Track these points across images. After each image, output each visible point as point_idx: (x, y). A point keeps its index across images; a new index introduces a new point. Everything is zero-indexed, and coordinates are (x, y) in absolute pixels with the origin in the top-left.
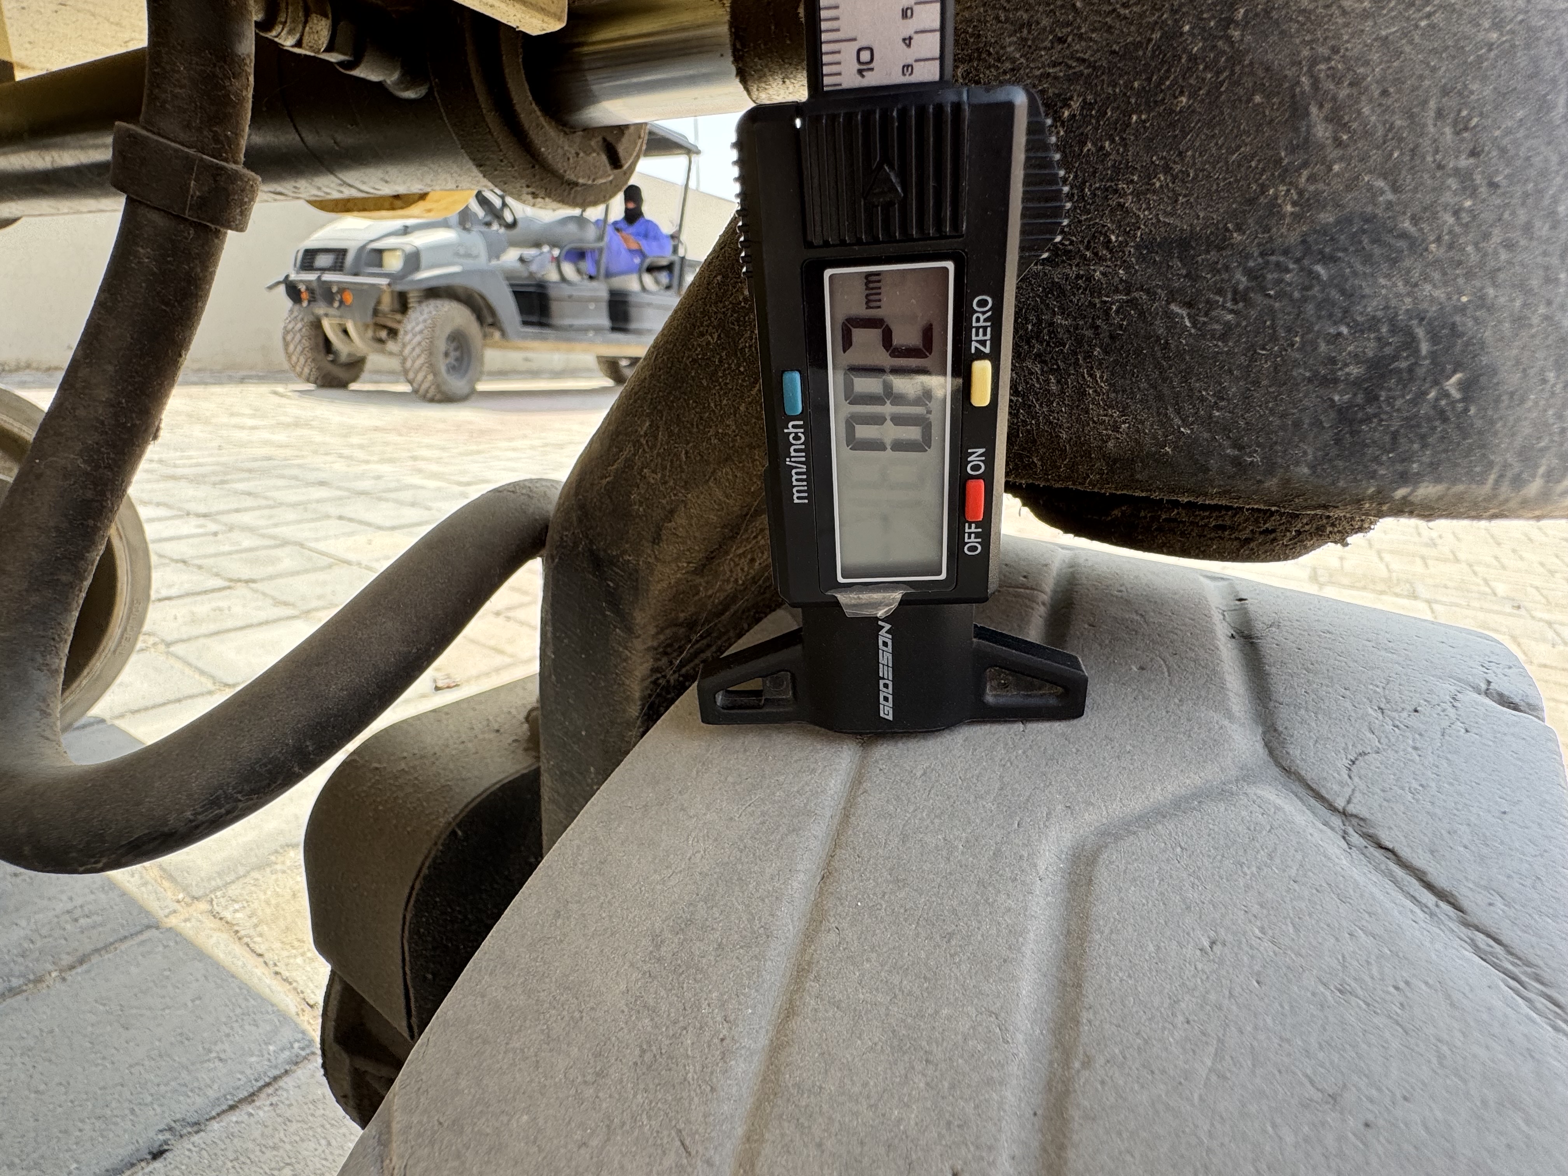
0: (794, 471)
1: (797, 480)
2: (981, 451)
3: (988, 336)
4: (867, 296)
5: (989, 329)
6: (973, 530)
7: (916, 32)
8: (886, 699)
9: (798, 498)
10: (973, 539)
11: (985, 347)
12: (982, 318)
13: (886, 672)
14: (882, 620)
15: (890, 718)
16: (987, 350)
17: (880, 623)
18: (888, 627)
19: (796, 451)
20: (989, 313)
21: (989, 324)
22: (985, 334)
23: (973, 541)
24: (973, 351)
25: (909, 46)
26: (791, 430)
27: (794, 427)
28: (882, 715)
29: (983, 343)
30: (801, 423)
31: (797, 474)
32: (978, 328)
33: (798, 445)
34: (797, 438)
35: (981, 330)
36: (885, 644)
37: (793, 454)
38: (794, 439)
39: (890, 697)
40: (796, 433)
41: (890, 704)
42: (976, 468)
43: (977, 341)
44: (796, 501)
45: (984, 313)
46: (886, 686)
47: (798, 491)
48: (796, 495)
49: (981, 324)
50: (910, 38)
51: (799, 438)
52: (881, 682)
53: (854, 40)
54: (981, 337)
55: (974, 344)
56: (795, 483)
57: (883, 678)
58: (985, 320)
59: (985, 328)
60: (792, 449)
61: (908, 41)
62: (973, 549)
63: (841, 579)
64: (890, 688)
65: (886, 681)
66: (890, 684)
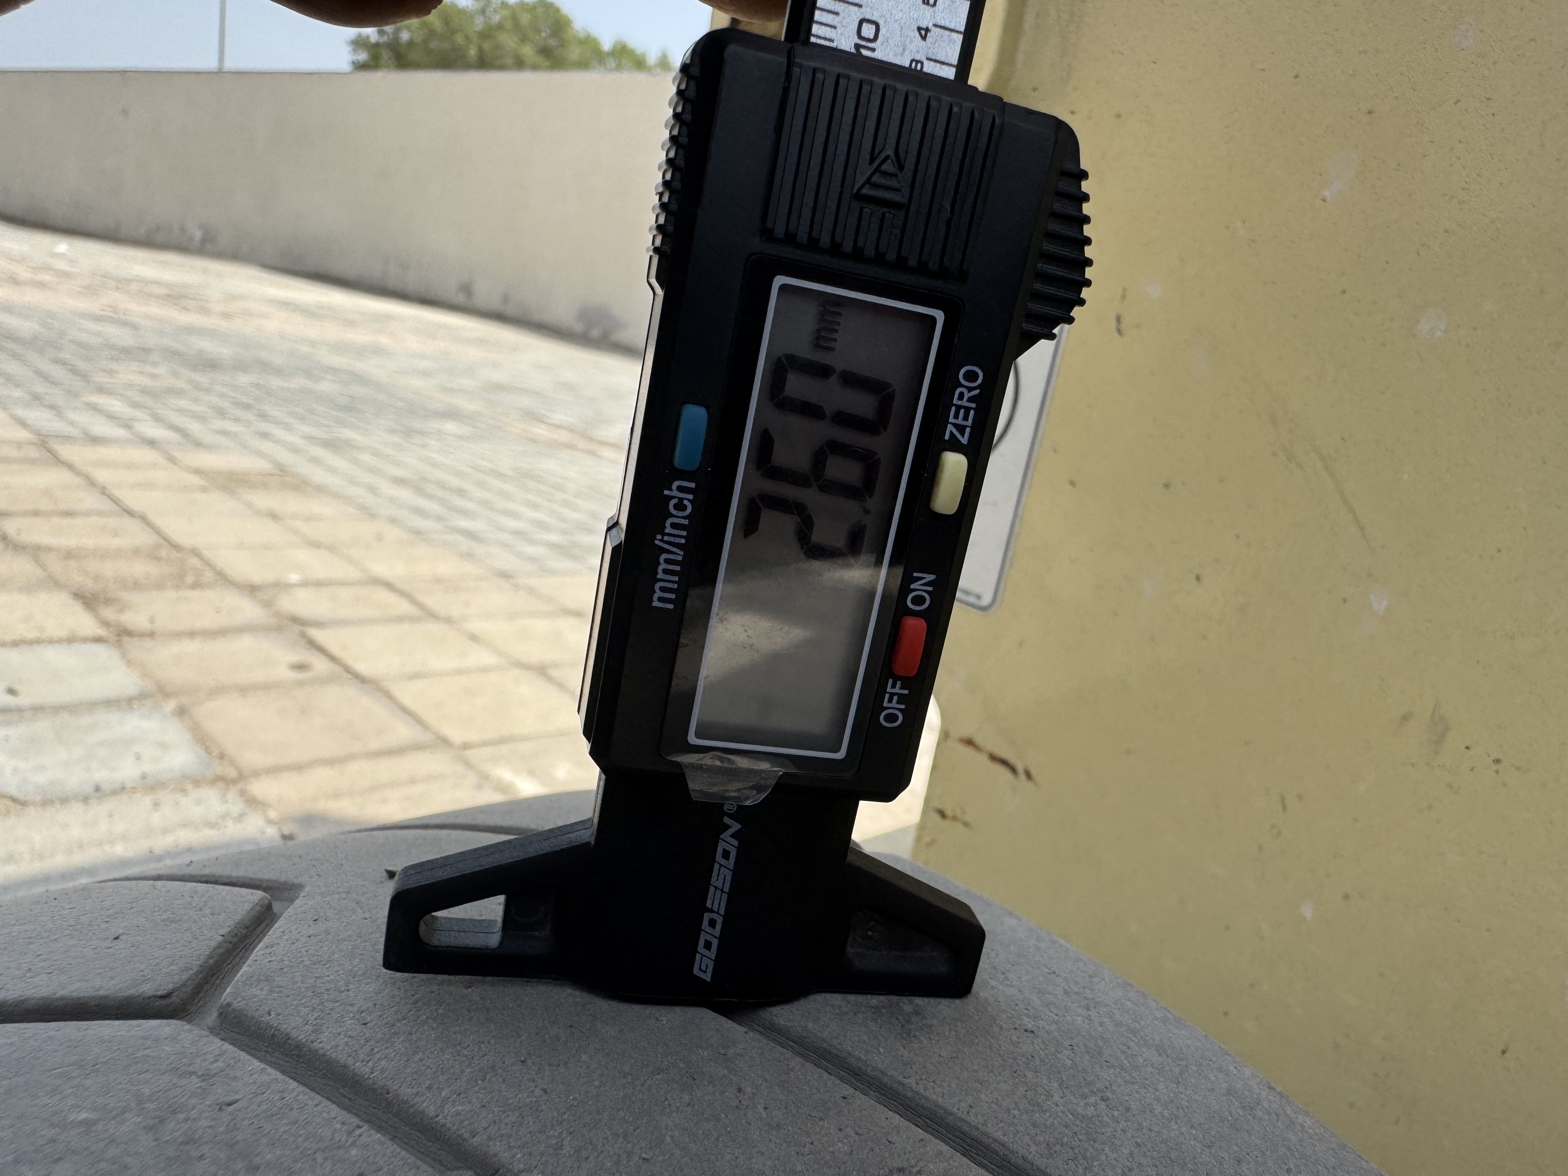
0: (664, 556)
1: (665, 571)
2: (930, 577)
3: (969, 422)
4: (819, 331)
5: (972, 412)
6: (897, 690)
7: (935, 26)
8: (708, 945)
9: (660, 599)
10: (894, 704)
11: (963, 435)
12: (967, 396)
13: (717, 900)
14: (731, 816)
15: (708, 977)
16: (964, 440)
17: (727, 820)
18: (735, 827)
19: (674, 526)
20: (977, 391)
21: (973, 405)
22: (966, 418)
23: (892, 706)
24: (947, 437)
25: (924, 38)
26: (675, 493)
27: (680, 489)
28: (696, 971)
29: (961, 429)
30: (693, 485)
31: (667, 561)
32: (959, 408)
33: (680, 517)
34: (680, 506)
35: (962, 411)
36: (726, 855)
37: (668, 530)
38: (676, 507)
39: (715, 943)
40: (681, 500)
41: (713, 954)
42: (918, 600)
43: (955, 425)
44: (656, 604)
45: (970, 389)
46: (712, 923)
47: (662, 589)
48: (658, 594)
49: (964, 403)
50: (927, 30)
51: (684, 508)
52: (707, 917)
53: (860, 6)
54: (960, 421)
55: (950, 428)
56: (660, 575)
57: (711, 911)
58: (970, 400)
59: (967, 410)
60: (669, 522)
61: (924, 32)
62: (891, 718)
63: (692, 739)
64: (719, 927)
65: (714, 916)
66: (719, 921)
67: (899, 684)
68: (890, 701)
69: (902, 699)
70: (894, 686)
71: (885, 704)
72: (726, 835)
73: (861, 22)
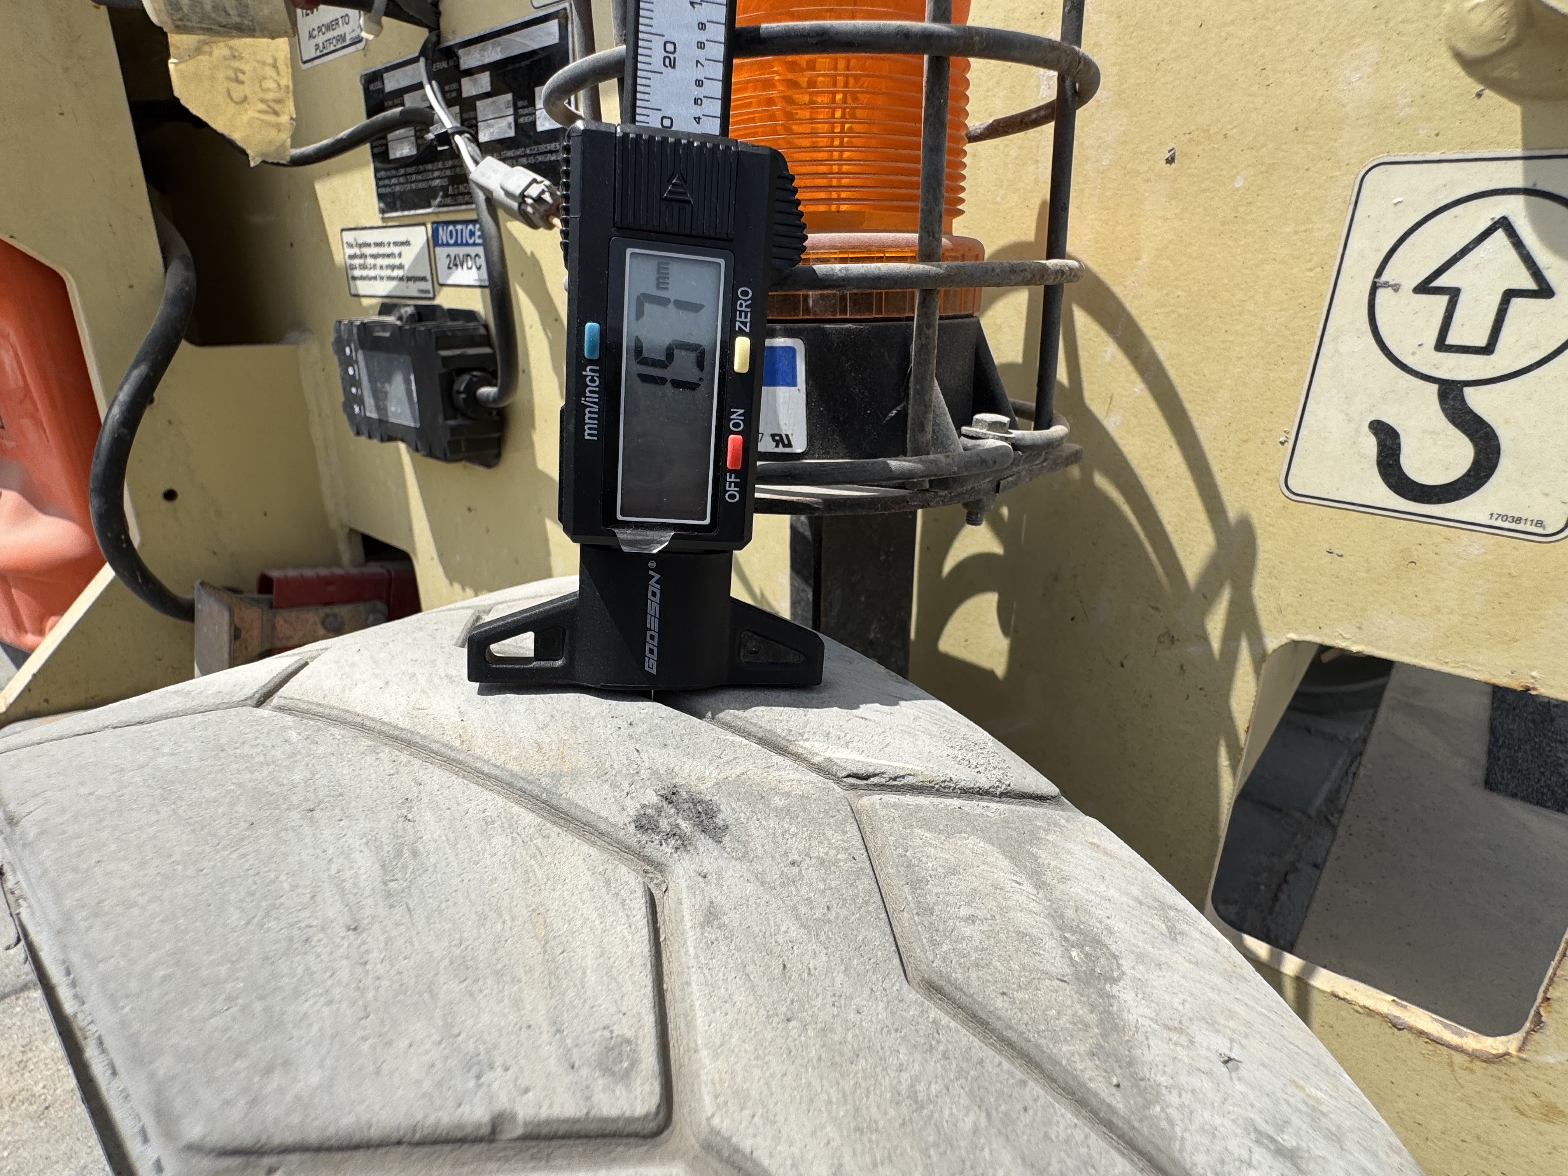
0: (587, 410)
1: (590, 418)
2: (742, 411)
3: (748, 320)
4: (658, 279)
5: (749, 314)
6: (733, 480)
7: (704, 115)
8: (651, 651)
9: (589, 434)
10: (733, 488)
11: (746, 327)
12: (744, 304)
13: (653, 623)
14: (652, 569)
15: (654, 672)
16: (747, 330)
17: (651, 572)
18: (657, 577)
19: (590, 392)
20: (750, 302)
21: (749, 310)
22: (746, 317)
23: (732, 490)
24: (737, 329)
26: (588, 373)
27: (591, 370)
28: (647, 668)
29: (745, 324)
30: (597, 368)
31: (590, 412)
32: (741, 312)
33: (594, 386)
34: (592, 380)
35: (743, 313)
36: (654, 594)
37: (588, 394)
38: (590, 381)
39: (655, 649)
40: (592, 377)
41: (655, 657)
42: (737, 425)
43: (741, 322)
44: (587, 437)
45: (746, 301)
46: (652, 637)
47: (590, 429)
48: (587, 432)
49: (743, 309)
50: (700, 118)
51: (594, 381)
52: (648, 633)
53: (660, 109)
54: (743, 319)
55: (738, 324)
56: (587, 421)
57: (650, 630)
58: (747, 307)
59: (746, 313)
60: (588, 389)
61: (698, 120)
62: (732, 496)
63: (620, 517)
65: (652, 633)
66: (656, 635)
67: (733, 476)
68: (730, 486)
69: (736, 485)
70: (730, 477)
71: (727, 488)
72: (652, 582)
73: (663, 117)
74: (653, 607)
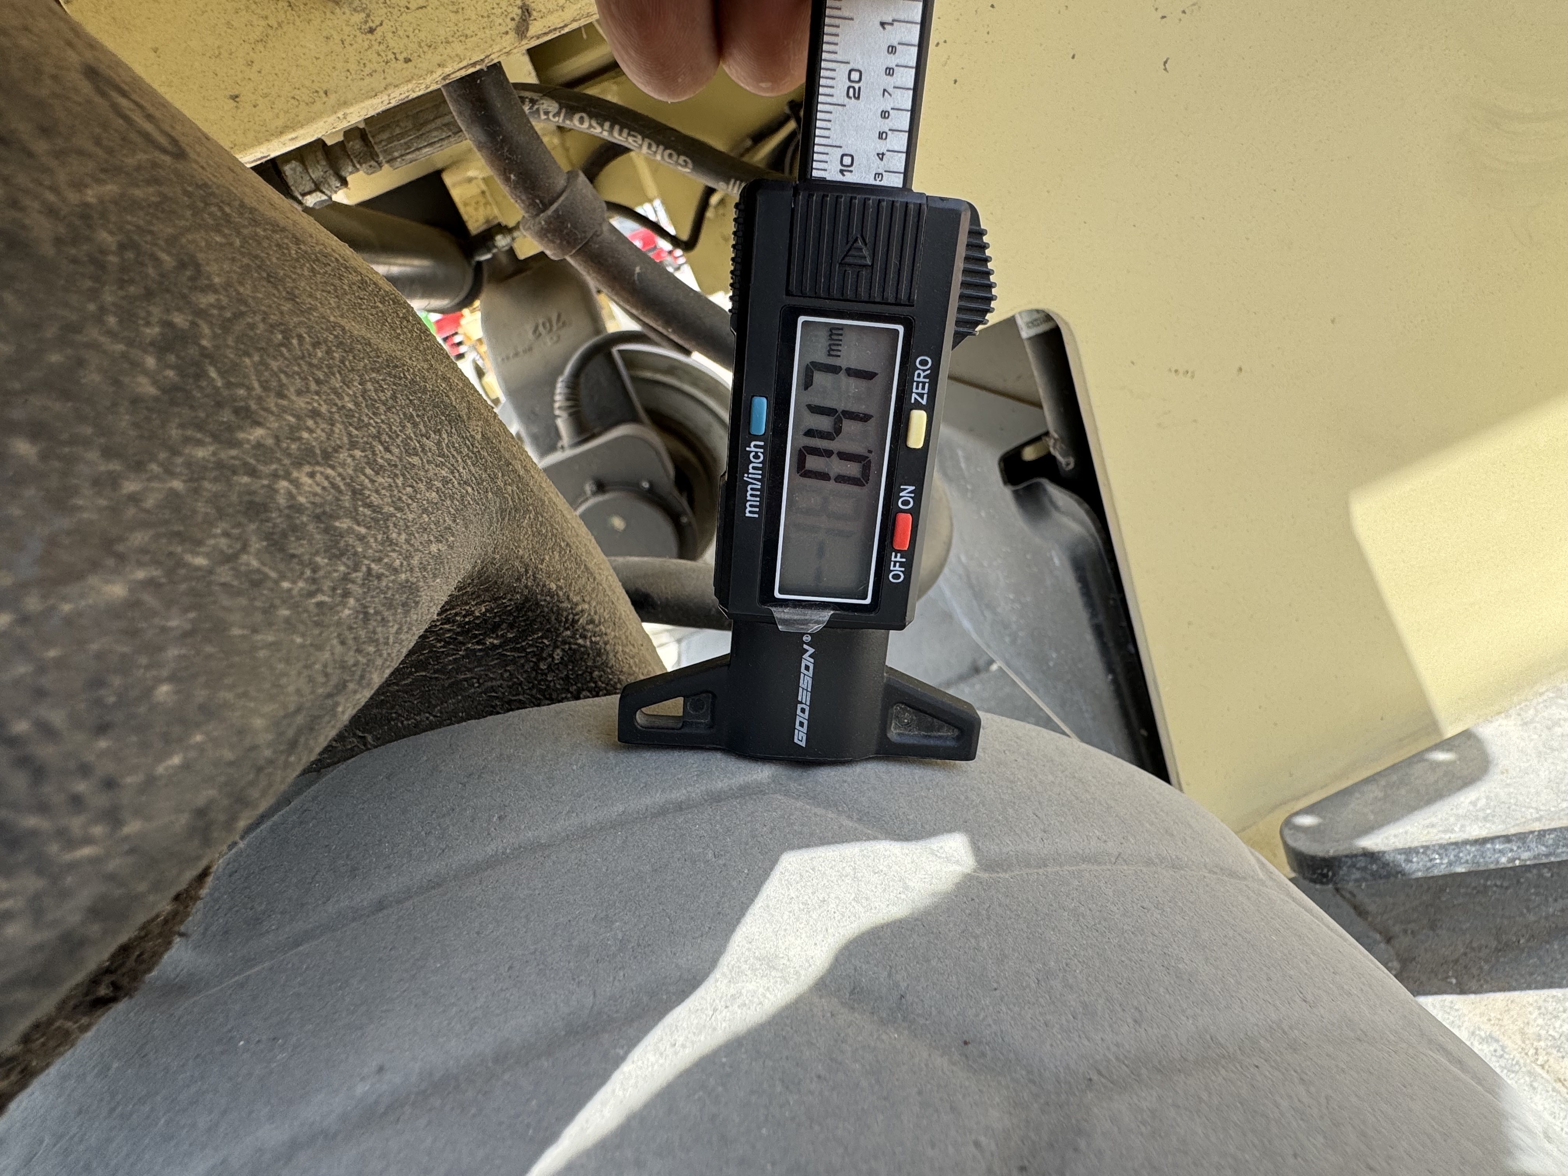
0: (750, 487)
1: (752, 495)
2: (912, 488)
3: (926, 391)
4: (830, 345)
5: (927, 385)
6: (898, 559)
7: (888, 151)
8: (802, 724)
9: (750, 512)
10: (897, 568)
11: (922, 398)
12: (922, 374)
13: (804, 696)
14: (807, 644)
15: (803, 744)
16: (924, 402)
17: (805, 646)
18: (811, 650)
19: (754, 468)
20: (929, 372)
21: (927, 380)
22: (923, 388)
24: (913, 401)
25: (882, 159)
26: (753, 449)
27: (756, 446)
28: (796, 741)
29: (921, 395)
30: (762, 443)
31: (752, 489)
32: (918, 383)
33: (757, 463)
34: (756, 457)
35: (921, 385)
36: (807, 668)
37: (751, 471)
38: (754, 457)
39: (806, 723)
40: (757, 453)
41: (805, 729)
42: (906, 503)
43: (917, 393)
44: (748, 515)
45: (924, 371)
46: (803, 711)
47: (751, 506)
48: (749, 509)
49: (921, 379)
50: (883, 154)
51: (759, 457)
52: (799, 706)
53: (840, 147)
54: (920, 391)
55: (914, 395)
56: (749, 498)
57: (801, 703)
58: (925, 377)
59: (924, 383)
60: (751, 466)
61: (881, 156)
62: (896, 577)
63: (777, 595)
64: (807, 713)
65: (804, 706)
66: (807, 709)
67: (899, 555)
68: (895, 566)
69: (902, 564)
70: (896, 557)
71: (892, 568)
72: (806, 656)
73: (843, 156)
74: (806, 681)
